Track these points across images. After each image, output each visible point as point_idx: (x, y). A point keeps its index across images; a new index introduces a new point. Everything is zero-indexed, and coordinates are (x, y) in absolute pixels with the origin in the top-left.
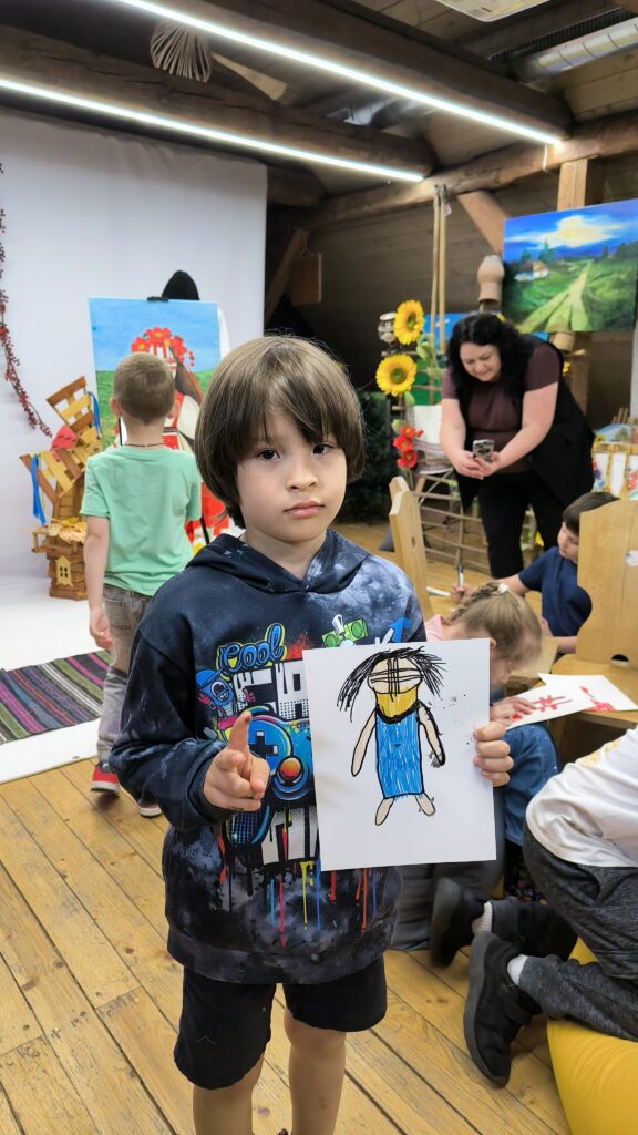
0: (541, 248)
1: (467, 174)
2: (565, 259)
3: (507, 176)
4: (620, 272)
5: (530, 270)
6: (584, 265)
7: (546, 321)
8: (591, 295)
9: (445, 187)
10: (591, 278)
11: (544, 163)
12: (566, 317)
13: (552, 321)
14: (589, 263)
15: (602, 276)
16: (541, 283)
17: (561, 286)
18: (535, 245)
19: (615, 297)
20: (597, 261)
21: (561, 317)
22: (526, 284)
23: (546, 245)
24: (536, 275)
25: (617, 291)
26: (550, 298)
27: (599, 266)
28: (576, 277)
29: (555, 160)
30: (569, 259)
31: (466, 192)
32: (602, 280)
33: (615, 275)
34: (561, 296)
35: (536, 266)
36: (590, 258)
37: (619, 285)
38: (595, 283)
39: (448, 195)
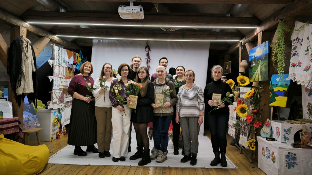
0: (254, 57)
1: (246, 38)
2: (257, 59)
3: (250, 38)
4: (265, 63)
5: (252, 64)
6: (260, 61)
7: (255, 78)
8: (261, 70)
9: (241, 42)
10: (261, 65)
11: (256, 34)
12: (258, 77)
13: (256, 78)
14: (261, 60)
15: (263, 64)
16: (254, 67)
17: (257, 68)
18: (253, 57)
19: (265, 70)
20: (262, 60)
21: (257, 77)
22: (252, 67)
24: (253, 65)
25: (265, 69)
26: (255, 71)
27: (262, 62)
28: (259, 65)
29: (257, 32)
30: (258, 60)
31: (246, 43)
32: (263, 65)
33: (265, 64)
34: (257, 70)
35: (253, 63)
36: (261, 59)
37: (265, 67)
38: (262, 66)
39: (243, 44)
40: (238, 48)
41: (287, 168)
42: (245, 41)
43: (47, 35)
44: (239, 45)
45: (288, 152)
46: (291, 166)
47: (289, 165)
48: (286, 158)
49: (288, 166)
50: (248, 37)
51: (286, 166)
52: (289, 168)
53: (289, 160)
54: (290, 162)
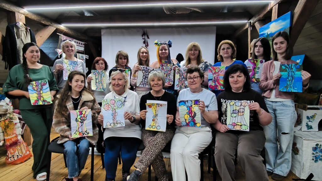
1: (255, 17)
2: (271, 36)
3: (261, 16)
9: (250, 22)
11: (269, 8)
18: (265, 34)
23: (267, 33)
29: (271, 7)
31: (255, 22)
39: (252, 24)
40: (247, 29)
41: (314, 161)
42: (255, 20)
43: (51, 23)
44: (247, 26)
45: (316, 143)
46: (319, 160)
47: (316, 158)
48: (313, 150)
49: (315, 160)
50: (259, 15)
51: (313, 159)
52: (316, 161)
53: (317, 153)
54: (318, 154)
